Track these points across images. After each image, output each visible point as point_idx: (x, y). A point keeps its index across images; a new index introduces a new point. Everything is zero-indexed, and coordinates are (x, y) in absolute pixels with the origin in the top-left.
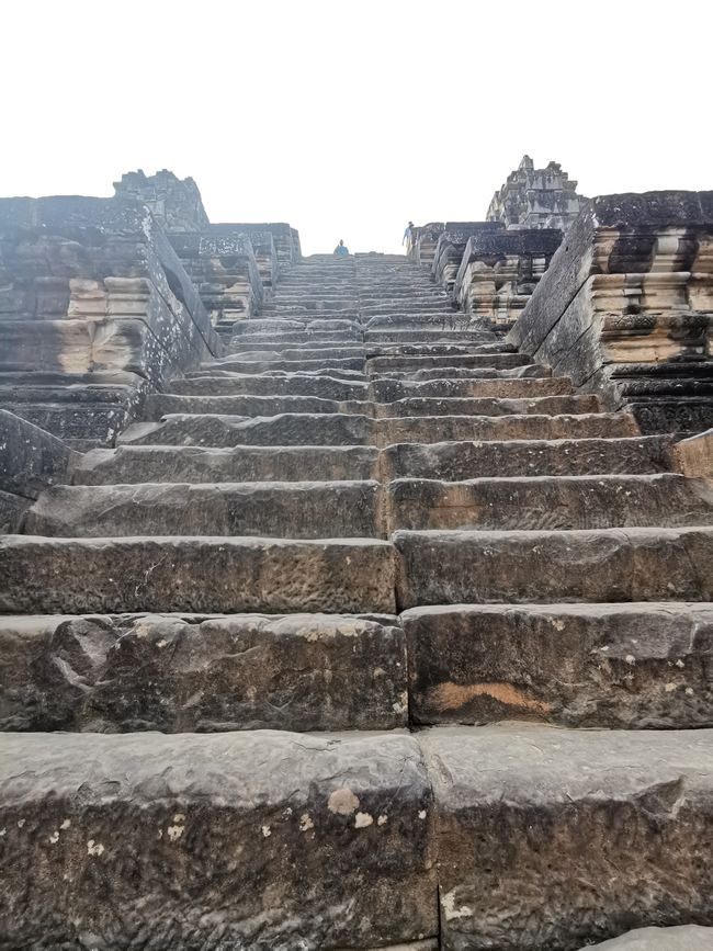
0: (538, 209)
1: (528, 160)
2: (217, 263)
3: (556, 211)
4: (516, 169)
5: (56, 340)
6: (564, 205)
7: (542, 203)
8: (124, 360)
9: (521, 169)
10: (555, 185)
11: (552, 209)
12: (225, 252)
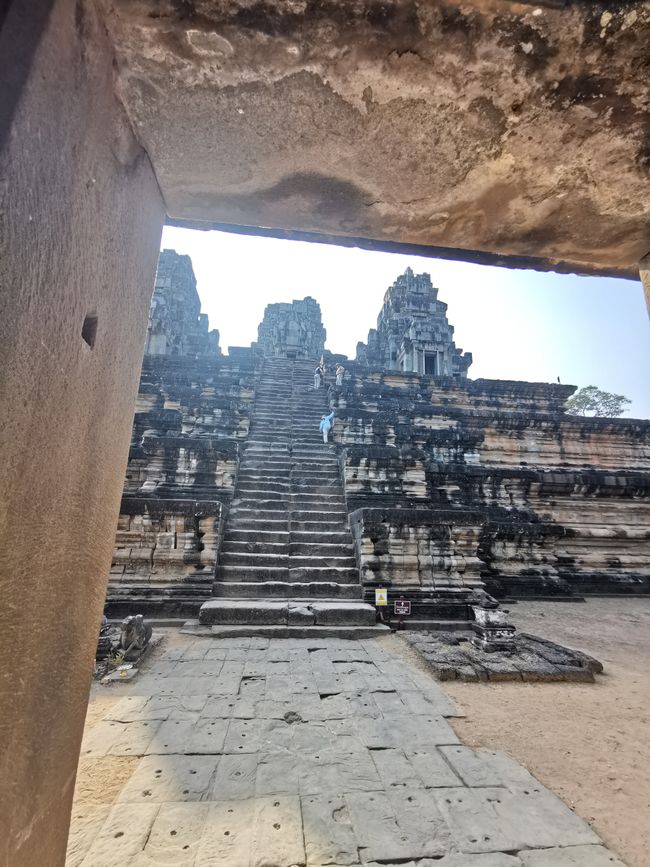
0: (411, 307)
1: (409, 270)
2: (237, 412)
3: (422, 309)
4: (403, 274)
5: (214, 477)
6: (427, 306)
7: (414, 304)
8: (230, 483)
9: (406, 275)
10: (424, 290)
11: (420, 307)
12: (241, 408)
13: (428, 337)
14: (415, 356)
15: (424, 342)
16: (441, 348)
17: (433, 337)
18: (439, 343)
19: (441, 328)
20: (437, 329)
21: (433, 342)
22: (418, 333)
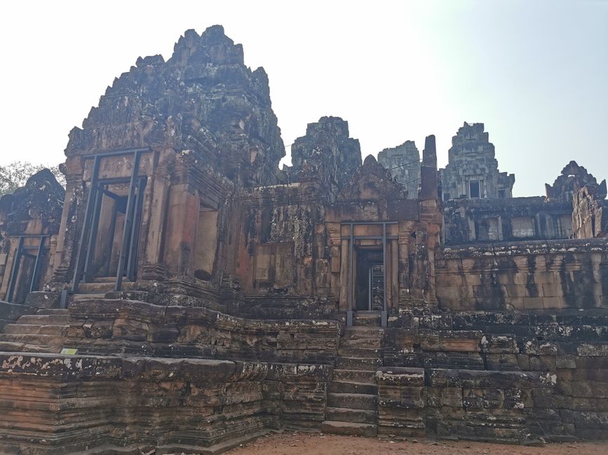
13: (471, 172)
14: (464, 185)
15: (469, 176)
16: (481, 178)
17: (475, 172)
18: (480, 175)
19: (480, 165)
20: (477, 166)
21: (475, 175)
22: (464, 171)
